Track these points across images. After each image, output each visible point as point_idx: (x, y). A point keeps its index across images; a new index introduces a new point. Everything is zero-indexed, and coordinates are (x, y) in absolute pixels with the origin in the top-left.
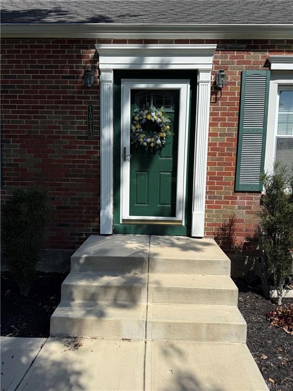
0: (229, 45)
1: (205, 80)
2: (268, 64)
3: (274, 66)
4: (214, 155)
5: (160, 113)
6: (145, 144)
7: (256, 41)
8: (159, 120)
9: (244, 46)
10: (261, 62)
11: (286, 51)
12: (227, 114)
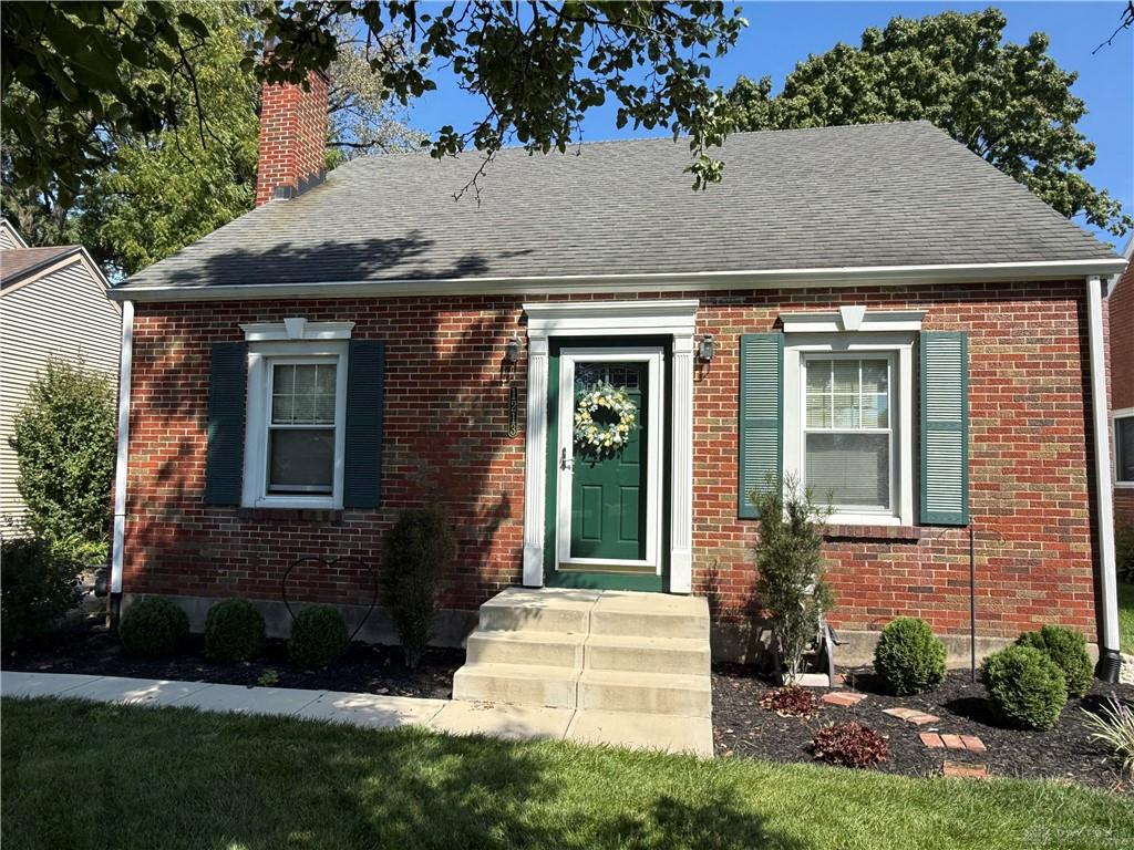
0: (718, 298)
1: (685, 349)
2: (779, 324)
3: (789, 327)
4: (704, 459)
5: (619, 396)
6: (596, 442)
7: (760, 292)
8: (617, 407)
9: (742, 299)
10: (769, 322)
11: (808, 305)
12: (721, 399)
